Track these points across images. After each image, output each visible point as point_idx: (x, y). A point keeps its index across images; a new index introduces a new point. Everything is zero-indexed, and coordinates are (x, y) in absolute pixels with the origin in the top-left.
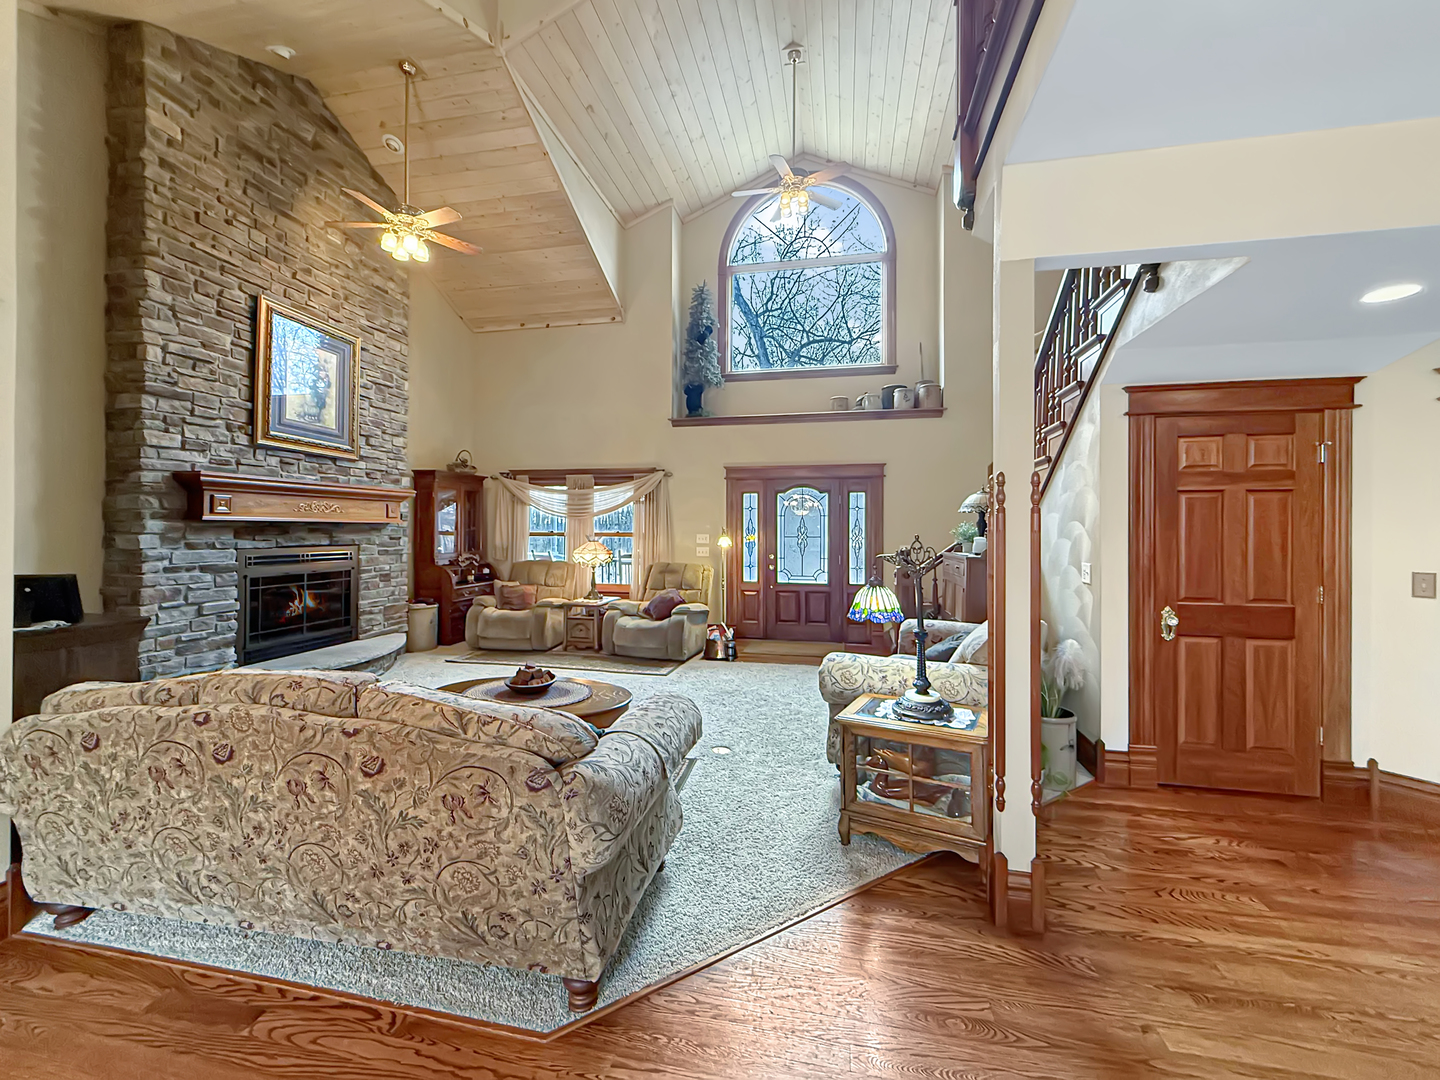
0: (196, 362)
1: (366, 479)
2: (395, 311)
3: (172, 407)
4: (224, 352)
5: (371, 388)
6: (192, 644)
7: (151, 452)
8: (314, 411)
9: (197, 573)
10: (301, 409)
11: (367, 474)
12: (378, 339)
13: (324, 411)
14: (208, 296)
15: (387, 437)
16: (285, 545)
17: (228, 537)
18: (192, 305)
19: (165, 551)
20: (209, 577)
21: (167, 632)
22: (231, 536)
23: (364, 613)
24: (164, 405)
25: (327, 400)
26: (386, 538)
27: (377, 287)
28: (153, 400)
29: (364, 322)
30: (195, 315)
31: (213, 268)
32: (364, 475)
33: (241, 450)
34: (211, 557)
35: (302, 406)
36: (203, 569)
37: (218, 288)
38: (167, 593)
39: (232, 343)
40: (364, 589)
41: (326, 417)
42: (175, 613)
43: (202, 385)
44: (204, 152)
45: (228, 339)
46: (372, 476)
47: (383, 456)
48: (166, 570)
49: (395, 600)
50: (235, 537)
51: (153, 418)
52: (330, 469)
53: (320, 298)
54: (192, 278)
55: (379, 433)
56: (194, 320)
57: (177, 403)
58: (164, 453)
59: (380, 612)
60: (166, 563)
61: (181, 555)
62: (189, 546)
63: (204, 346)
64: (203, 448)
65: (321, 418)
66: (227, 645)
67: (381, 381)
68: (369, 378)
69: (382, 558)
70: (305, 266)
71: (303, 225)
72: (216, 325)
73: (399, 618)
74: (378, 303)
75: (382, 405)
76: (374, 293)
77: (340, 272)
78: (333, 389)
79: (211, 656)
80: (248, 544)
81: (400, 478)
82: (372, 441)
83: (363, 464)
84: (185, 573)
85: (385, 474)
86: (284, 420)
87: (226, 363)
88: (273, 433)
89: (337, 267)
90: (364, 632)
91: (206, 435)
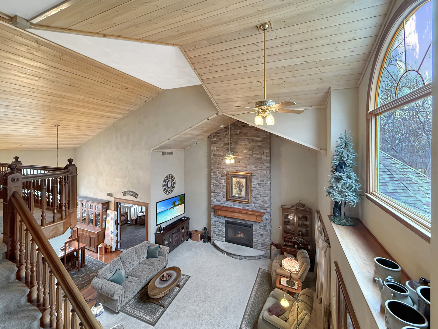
0: (218, 186)
1: (255, 208)
2: (264, 162)
4: (223, 183)
5: (257, 185)
6: (218, 234)
7: (212, 201)
8: (239, 193)
9: (218, 223)
12: (259, 171)
13: (242, 192)
14: (220, 174)
15: (262, 197)
17: (223, 217)
18: (217, 176)
19: (214, 218)
20: (220, 224)
21: (214, 231)
23: (255, 242)
24: (214, 194)
25: (243, 190)
26: (262, 225)
27: (258, 158)
28: (212, 193)
29: (254, 169)
30: (218, 178)
33: (225, 201)
34: (220, 220)
36: (220, 222)
37: (221, 172)
38: (214, 225)
39: (224, 181)
40: (254, 236)
41: (242, 194)
42: (216, 228)
43: (219, 190)
44: (219, 149)
45: (223, 181)
47: (260, 202)
48: (214, 221)
49: (265, 242)
50: (225, 218)
51: (213, 196)
52: (244, 205)
54: (217, 172)
55: (260, 196)
57: (215, 193)
58: (214, 202)
59: (260, 244)
61: (216, 219)
62: (217, 218)
63: (219, 183)
64: (219, 201)
66: (224, 237)
67: (260, 182)
68: (255, 182)
69: (260, 229)
70: (238, 161)
71: (237, 152)
72: (221, 179)
73: (267, 248)
74: (258, 162)
75: (260, 189)
76: (257, 160)
77: (247, 159)
78: (244, 187)
79: (220, 238)
80: (227, 219)
81: (267, 208)
82: (257, 199)
83: (253, 204)
84: (217, 222)
85: (262, 208)
86: (232, 195)
87: (222, 185)
88: (229, 198)
89: (246, 158)
90: (254, 247)
91: (220, 199)
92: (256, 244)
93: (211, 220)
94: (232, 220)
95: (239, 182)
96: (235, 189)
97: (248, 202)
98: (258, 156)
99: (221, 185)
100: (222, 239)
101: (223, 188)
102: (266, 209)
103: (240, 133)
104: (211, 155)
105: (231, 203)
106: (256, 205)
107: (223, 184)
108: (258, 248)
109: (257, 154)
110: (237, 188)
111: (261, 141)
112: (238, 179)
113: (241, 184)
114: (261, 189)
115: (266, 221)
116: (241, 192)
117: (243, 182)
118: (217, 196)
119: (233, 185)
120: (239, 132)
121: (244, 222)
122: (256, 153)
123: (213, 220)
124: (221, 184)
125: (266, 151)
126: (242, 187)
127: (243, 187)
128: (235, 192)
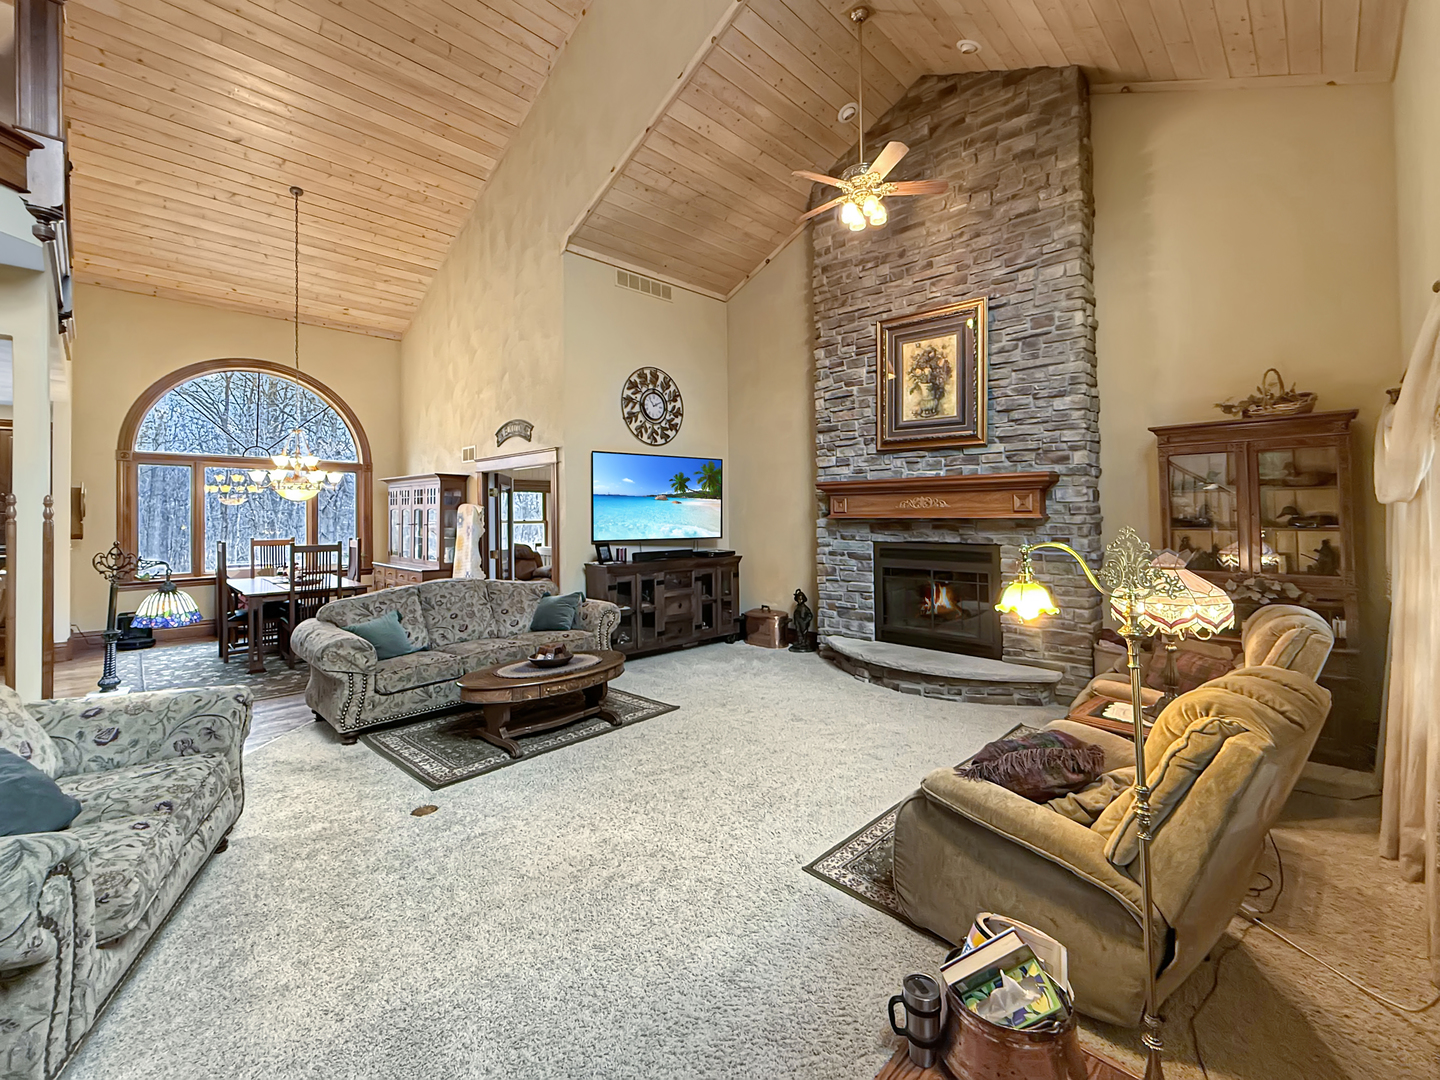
0: (842, 400)
1: (1007, 464)
2: (1053, 223)
3: (831, 438)
4: (861, 383)
5: (1016, 347)
6: (845, 610)
7: (821, 472)
8: (931, 404)
9: (846, 557)
10: (917, 408)
11: (1008, 457)
12: (1025, 279)
13: (943, 401)
14: (849, 345)
15: (1041, 403)
16: (909, 539)
17: (865, 532)
18: (840, 358)
19: (831, 541)
20: (853, 562)
21: (831, 598)
22: (868, 530)
24: (827, 437)
25: (947, 387)
27: (1018, 216)
28: (821, 436)
30: (842, 364)
31: (853, 321)
32: (1003, 458)
33: (873, 458)
34: (855, 546)
35: (919, 404)
36: (851, 555)
38: (829, 570)
41: (945, 406)
42: (836, 585)
43: (846, 415)
46: (1015, 458)
47: (1035, 429)
48: (831, 553)
50: (872, 532)
52: (955, 460)
53: (942, 283)
54: (840, 338)
55: (1031, 400)
56: (840, 369)
57: (833, 434)
58: (829, 471)
60: (830, 548)
61: (837, 544)
62: (843, 538)
63: (846, 385)
64: (848, 463)
65: (939, 409)
66: (869, 619)
67: (1031, 332)
68: (1009, 338)
70: (925, 262)
71: (922, 224)
72: (855, 364)
73: (1072, 652)
74: (1022, 234)
75: (1031, 363)
76: (1015, 226)
77: (965, 238)
78: (954, 373)
79: (855, 624)
80: (880, 538)
81: (1070, 453)
82: (1015, 415)
83: (999, 447)
84: (839, 557)
85: (1041, 453)
86: (901, 423)
87: (861, 391)
88: (888, 439)
89: (961, 235)
90: (1008, 653)
91: (850, 452)
92: (1018, 640)
93: (819, 550)
94: (902, 540)
95: (932, 354)
96: (912, 392)
97: (974, 437)
98: (1022, 206)
99: (855, 393)
100: (861, 628)
101: (864, 405)
102: (1064, 459)
103: (932, 130)
104: (815, 273)
105: (898, 462)
106: (1009, 446)
107: (865, 385)
108: (1029, 657)
109: (1014, 197)
110: (924, 387)
111: (1032, 127)
112: (924, 343)
113: (941, 363)
114: (1038, 362)
115: (1067, 518)
116: (939, 399)
117: (945, 351)
118: (837, 443)
119: (906, 378)
120: (926, 131)
121: (957, 540)
122: (1010, 192)
123: (827, 549)
124: (855, 389)
125: (1062, 165)
126: (944, 376)
127: (949, 371)
128: (912, 404)
